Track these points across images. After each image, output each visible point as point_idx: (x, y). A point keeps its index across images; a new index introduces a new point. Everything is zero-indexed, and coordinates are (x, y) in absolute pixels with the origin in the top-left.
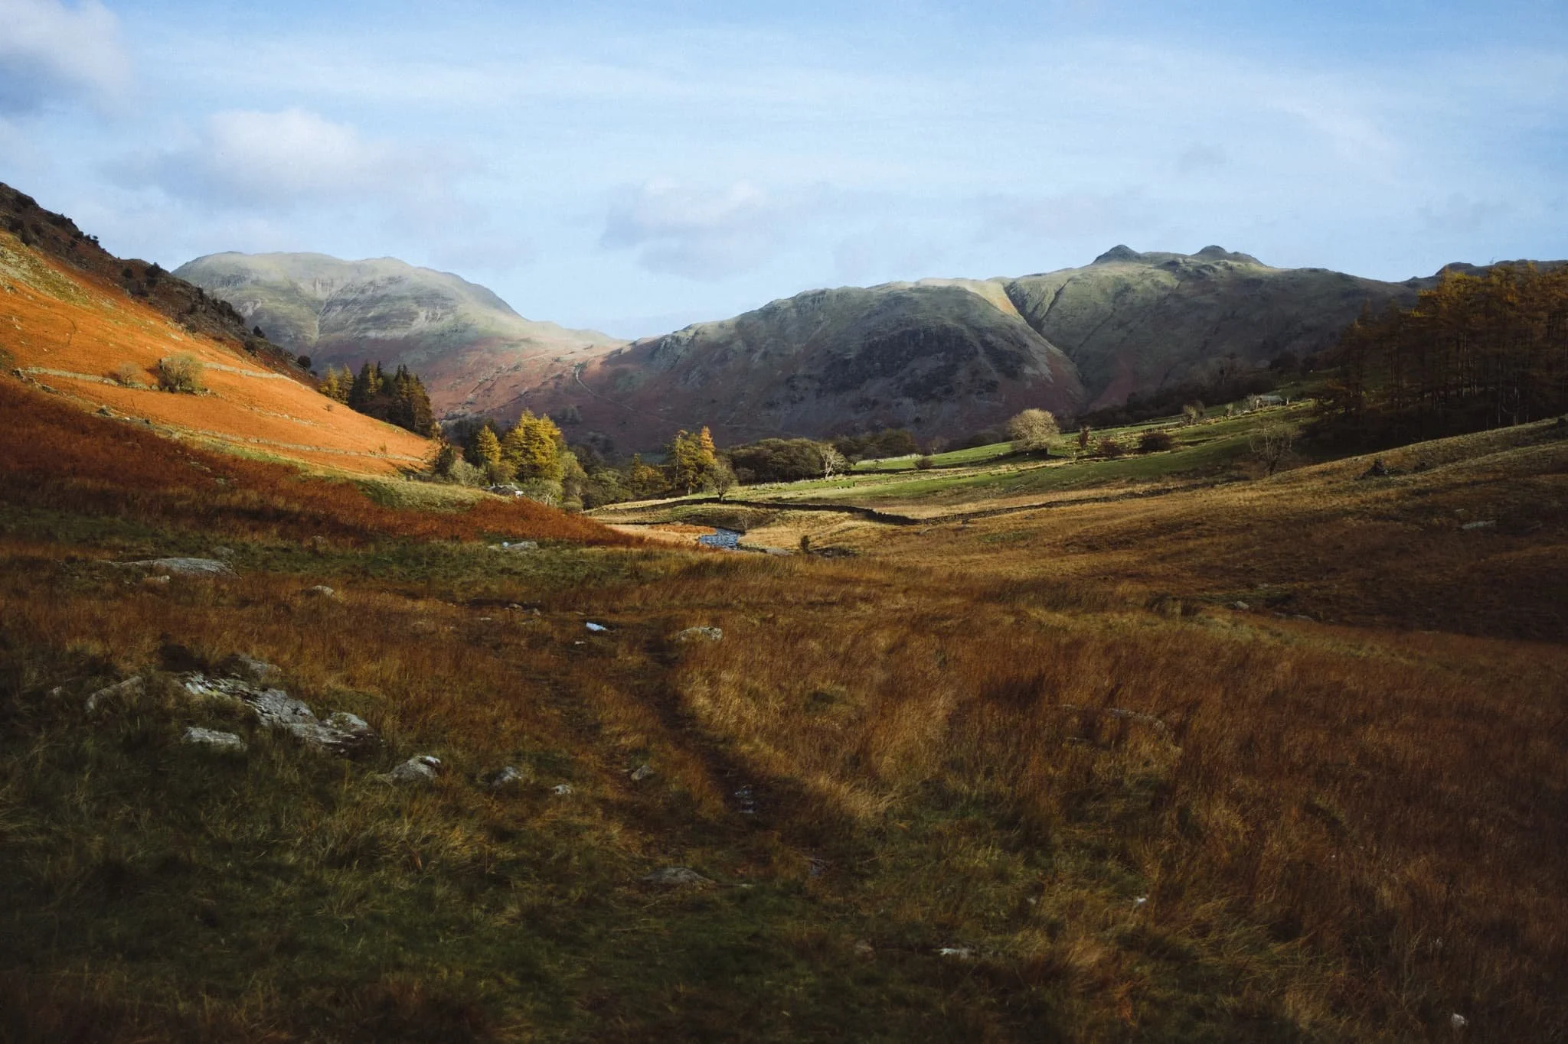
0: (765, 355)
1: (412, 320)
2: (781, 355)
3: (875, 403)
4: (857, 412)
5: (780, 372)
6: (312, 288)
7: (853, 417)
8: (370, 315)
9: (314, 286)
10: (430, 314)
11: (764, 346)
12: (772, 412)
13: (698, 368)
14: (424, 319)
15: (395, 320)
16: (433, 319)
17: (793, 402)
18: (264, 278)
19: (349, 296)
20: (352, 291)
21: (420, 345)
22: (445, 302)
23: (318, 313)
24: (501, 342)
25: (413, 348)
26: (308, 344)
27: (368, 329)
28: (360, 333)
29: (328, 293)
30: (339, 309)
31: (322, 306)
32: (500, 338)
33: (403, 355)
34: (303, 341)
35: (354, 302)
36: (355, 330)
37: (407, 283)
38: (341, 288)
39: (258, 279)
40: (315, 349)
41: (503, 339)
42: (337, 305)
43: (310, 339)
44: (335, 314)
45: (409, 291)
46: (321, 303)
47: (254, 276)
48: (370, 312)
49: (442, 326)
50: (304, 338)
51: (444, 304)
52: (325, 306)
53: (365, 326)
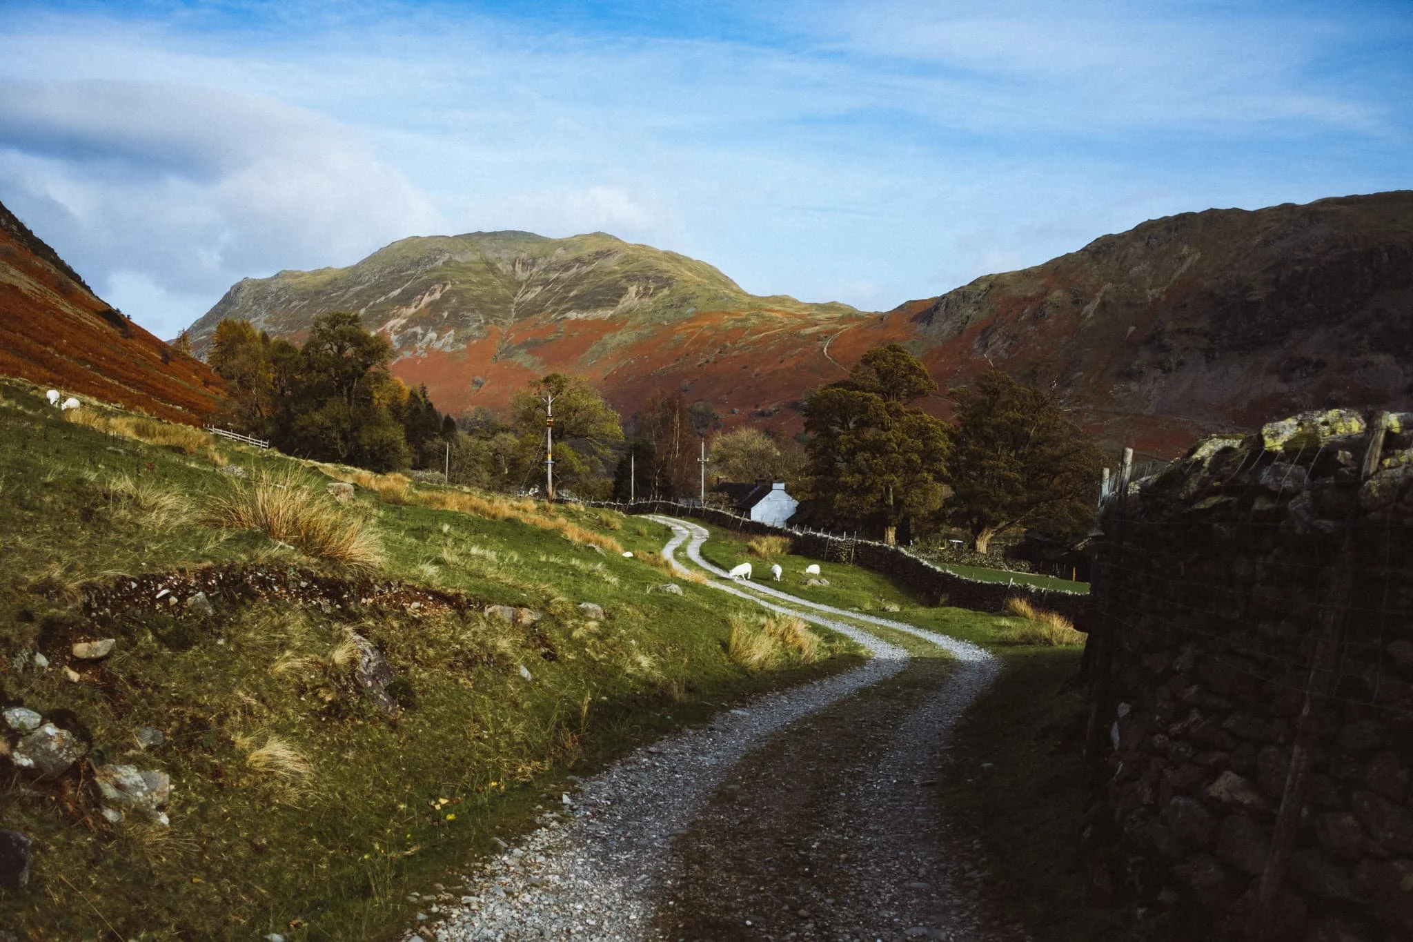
0: (1103, 305)
1: (620, 296)
2: (1130, 305)
3: (1320, 365)
4: (1286, 380)
5: (1132, 329)
6: (510, 268)
7: (1283, 388)
8: (572, 294)
9: (514, 266)
10: (641, 288)
11: (1100, 294)
12: (1134, 386)
13: (1000, 330)
14: (634, 295)
15: (600, 297)
16: (644, 295)
17: (1166, 371)
18: (457, 258)
19: (551, 275)
20: (556, 270)
21: (628, 324)
22: (659, 275)
23: (515, 295)
24: (726, 317)
25: (619, 329)
26: (500, 329)
27: (569, 309)
28: (559, 315)
29: (528, 273)
30: (539, 289)
31: (520, 287)
32: (724, 313)
33: (606, 337)
34: (495, 327)
35: (556, 281)
36: (553, 312)
37: (617, 257)
38: (543, 267)
39: (450, 260)
40: (508, 335)
41: (729, 314)
42: (536, 286)
43: (503, 324)
44: (533, 295)
45: (618, 265)
46: (520, 284)
47: (447, 256)
48: (572, 291)
49: (655, 302)
50: (496, 322)
51: (658, 277)
52: (524, 287)
53: (565, 306)
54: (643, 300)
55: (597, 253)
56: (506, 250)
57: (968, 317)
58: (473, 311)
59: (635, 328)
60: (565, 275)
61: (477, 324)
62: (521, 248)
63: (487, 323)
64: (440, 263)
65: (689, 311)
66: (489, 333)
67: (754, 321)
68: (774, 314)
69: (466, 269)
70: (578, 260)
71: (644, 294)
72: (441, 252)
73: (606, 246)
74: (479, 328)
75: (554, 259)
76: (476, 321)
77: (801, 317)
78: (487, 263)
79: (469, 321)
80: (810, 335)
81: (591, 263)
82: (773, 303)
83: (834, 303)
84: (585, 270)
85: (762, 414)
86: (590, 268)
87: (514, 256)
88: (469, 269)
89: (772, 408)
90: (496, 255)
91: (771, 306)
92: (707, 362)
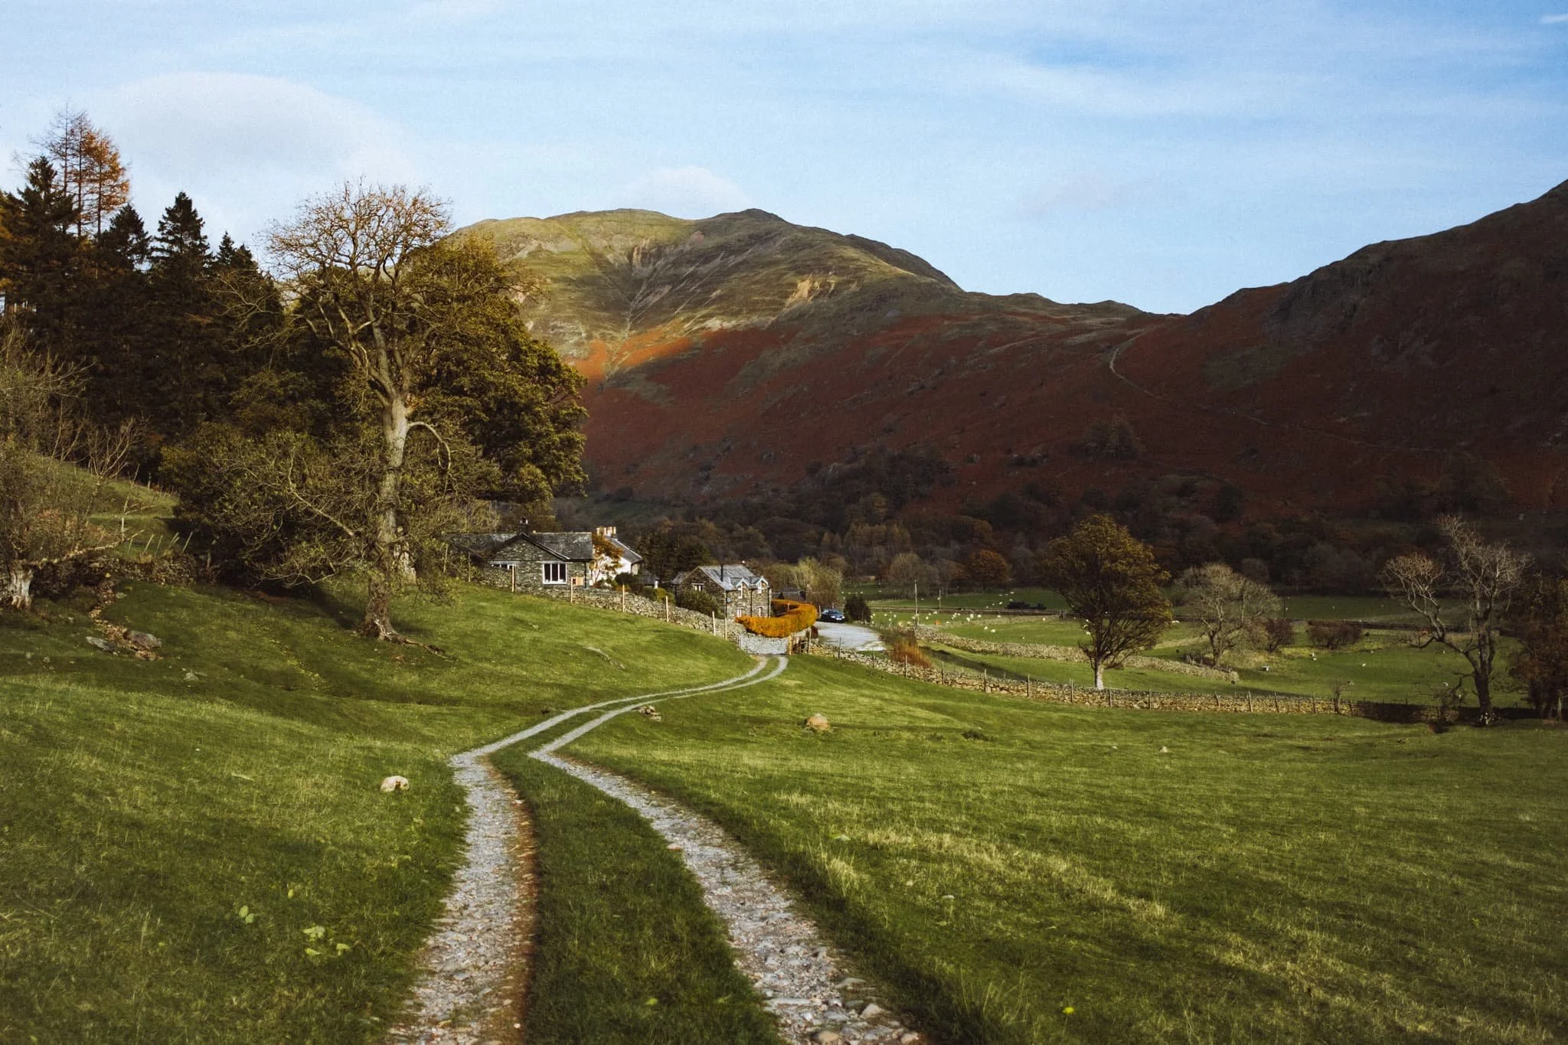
6: (625, 260)
8: (714, 294)
9: (630, 257)
14: (806, 293)
18: (549, 246)
19: (683, 269)
20: (690, 262)
21: (798, 335)
22: (843, 264)
23: (632, 298)
24: (946, 323)
25: (785, 342)
26: (610, 346)
27: (710, 316)
28: (697, 323)
29: (651, 267)
30: (666, 289)
31: (639, 287)
32: (944, 317)
33: (766, 354)
34: (601, 342)
35: (692, 276)
36: (687, 320)
37: (781, 241)
38: (672, 259)
39: (539, 249)
40: (620, 355)
41: (949, 318)
42: (664, 284)
43: (613, 338)
44: (657, 299)
45: (782, 252)
46: (638, 283)
47: (533, 245)
48: (715, 290)
49: (839, 303)
50: (603, 336)
51: (842, 268)
52: (644, 287)
53: (704, 312)
54: (820, 301)
55: (751, 237)
56: (620, 236)
57: (1355, 307)
58: (569, 319)
59: (807, 341)
60: (703, 269)
61: (576, 338)
62: (641, 232)
63: (590, 337)
64: (523, 254)
65: (890, 314)
66: (592, 352)
67: (992, 327)
68: (1019, 318)
69: (561, 261)
70: (722, 247)
71: (821, 293)
72: (526, 237)
73: (763, 227)
74: (578, 344)
75: (688, 248)
76: (574, 334)
77: (1063, 321)
78: (592, 254)
79: (564, 334)
80: (1083, 345)
81: (740, 251)
82: (1018, 304)
83: (1110, 302)
84: (733, 260)
85: (1020, 463)
86: (740, 259)
87: (631, 244)
88: (566, 262)
89: (1036, 453)
90: (605, 243)
91: (1014, 308)
92: (922, 387)
